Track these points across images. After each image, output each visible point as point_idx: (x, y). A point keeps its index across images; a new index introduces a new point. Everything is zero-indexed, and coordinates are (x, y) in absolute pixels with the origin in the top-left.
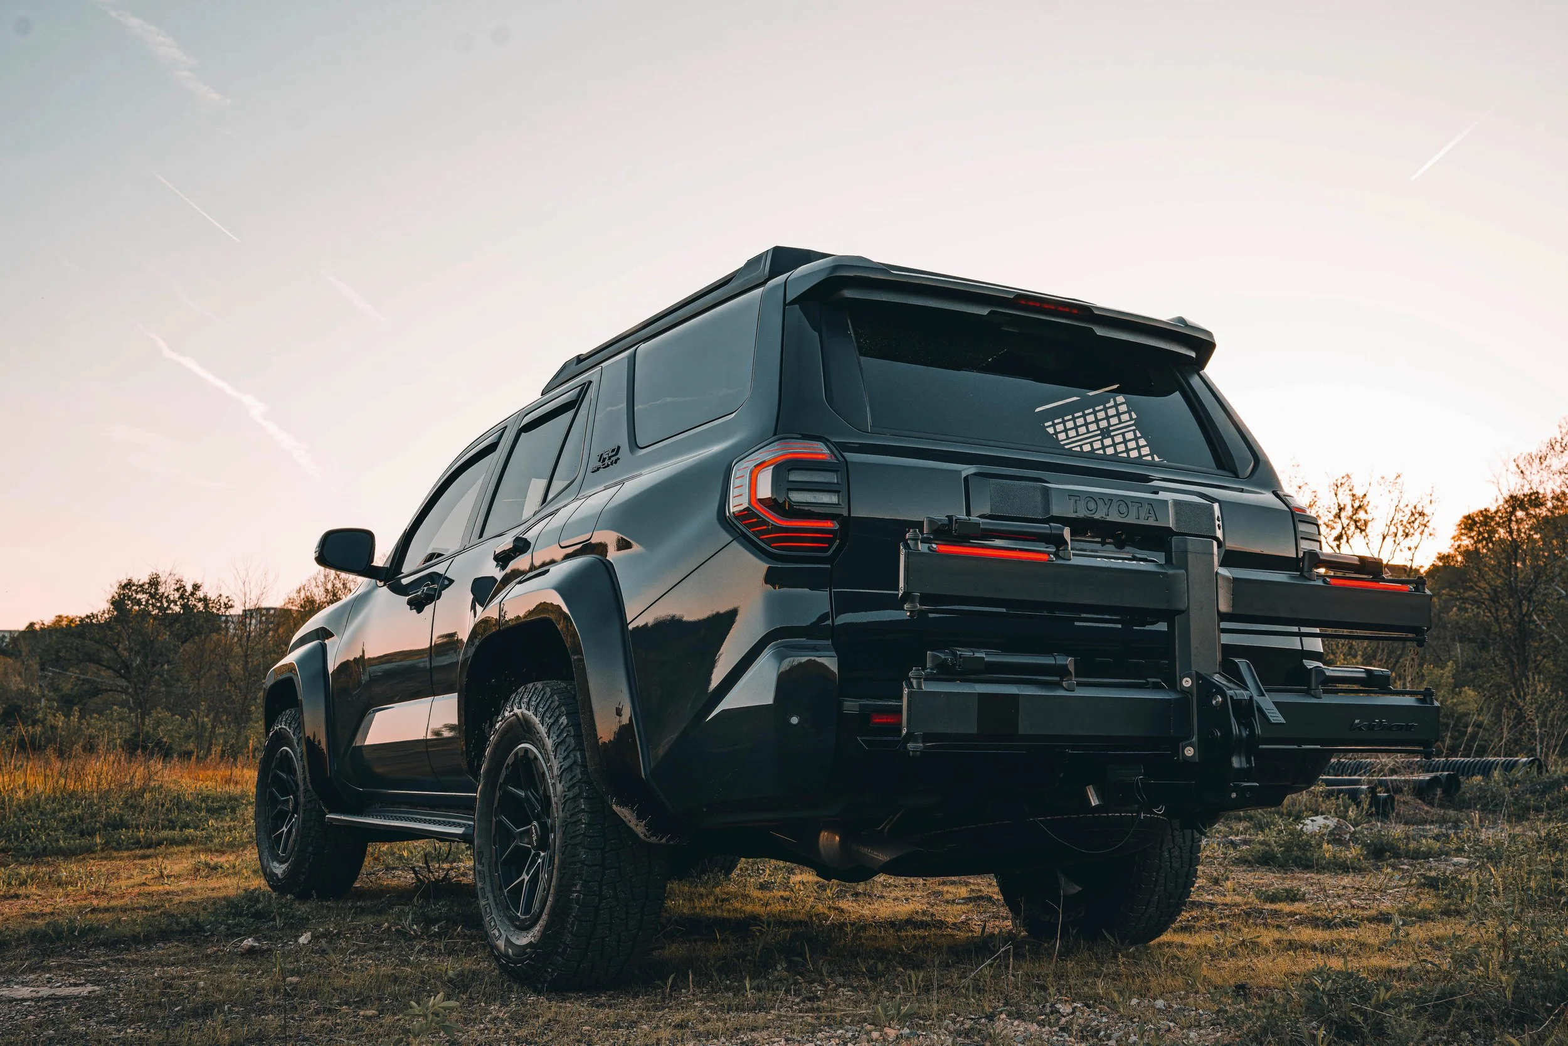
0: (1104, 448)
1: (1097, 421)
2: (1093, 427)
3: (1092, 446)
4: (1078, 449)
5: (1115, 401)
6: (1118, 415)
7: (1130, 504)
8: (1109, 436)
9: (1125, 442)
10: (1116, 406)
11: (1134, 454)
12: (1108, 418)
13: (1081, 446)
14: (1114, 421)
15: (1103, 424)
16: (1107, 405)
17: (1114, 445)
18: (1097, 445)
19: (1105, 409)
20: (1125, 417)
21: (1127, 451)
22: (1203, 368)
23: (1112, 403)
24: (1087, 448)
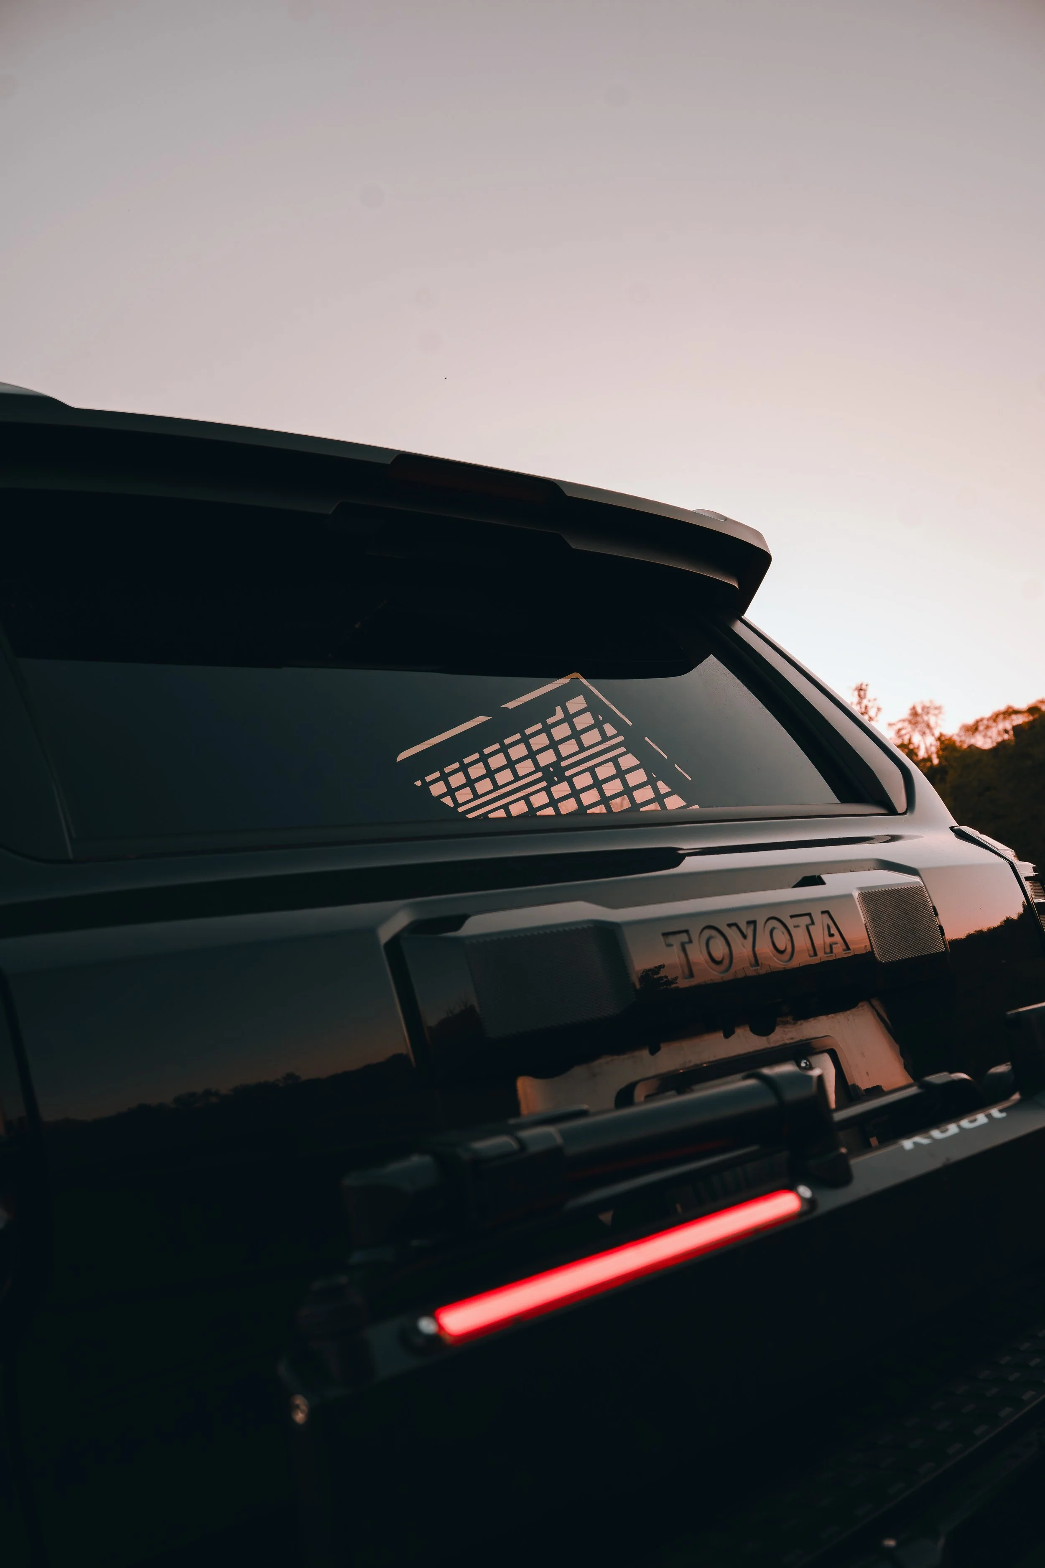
0: (554, 802)
1: (532, 755)
2: (526, 767)
3: (529, 804)
4: (501, 814)
5: (565, 710)
6: (576, 735)
7: (790, 923)
8: (562, 779)
9: (598, 784)
10: (569, 718)
11: (621, 804)
12: (554, 745)
13: (505, 807)
14: (567, 748)
15: (547, 758)
16: (550, 721)
17: (575, 793)
18: (540, 799)
19: (547, 730)
20: (589, 738)
21: (605, 800)
22: (743, 613)
23: (560, 714)
24: (520, 808)
